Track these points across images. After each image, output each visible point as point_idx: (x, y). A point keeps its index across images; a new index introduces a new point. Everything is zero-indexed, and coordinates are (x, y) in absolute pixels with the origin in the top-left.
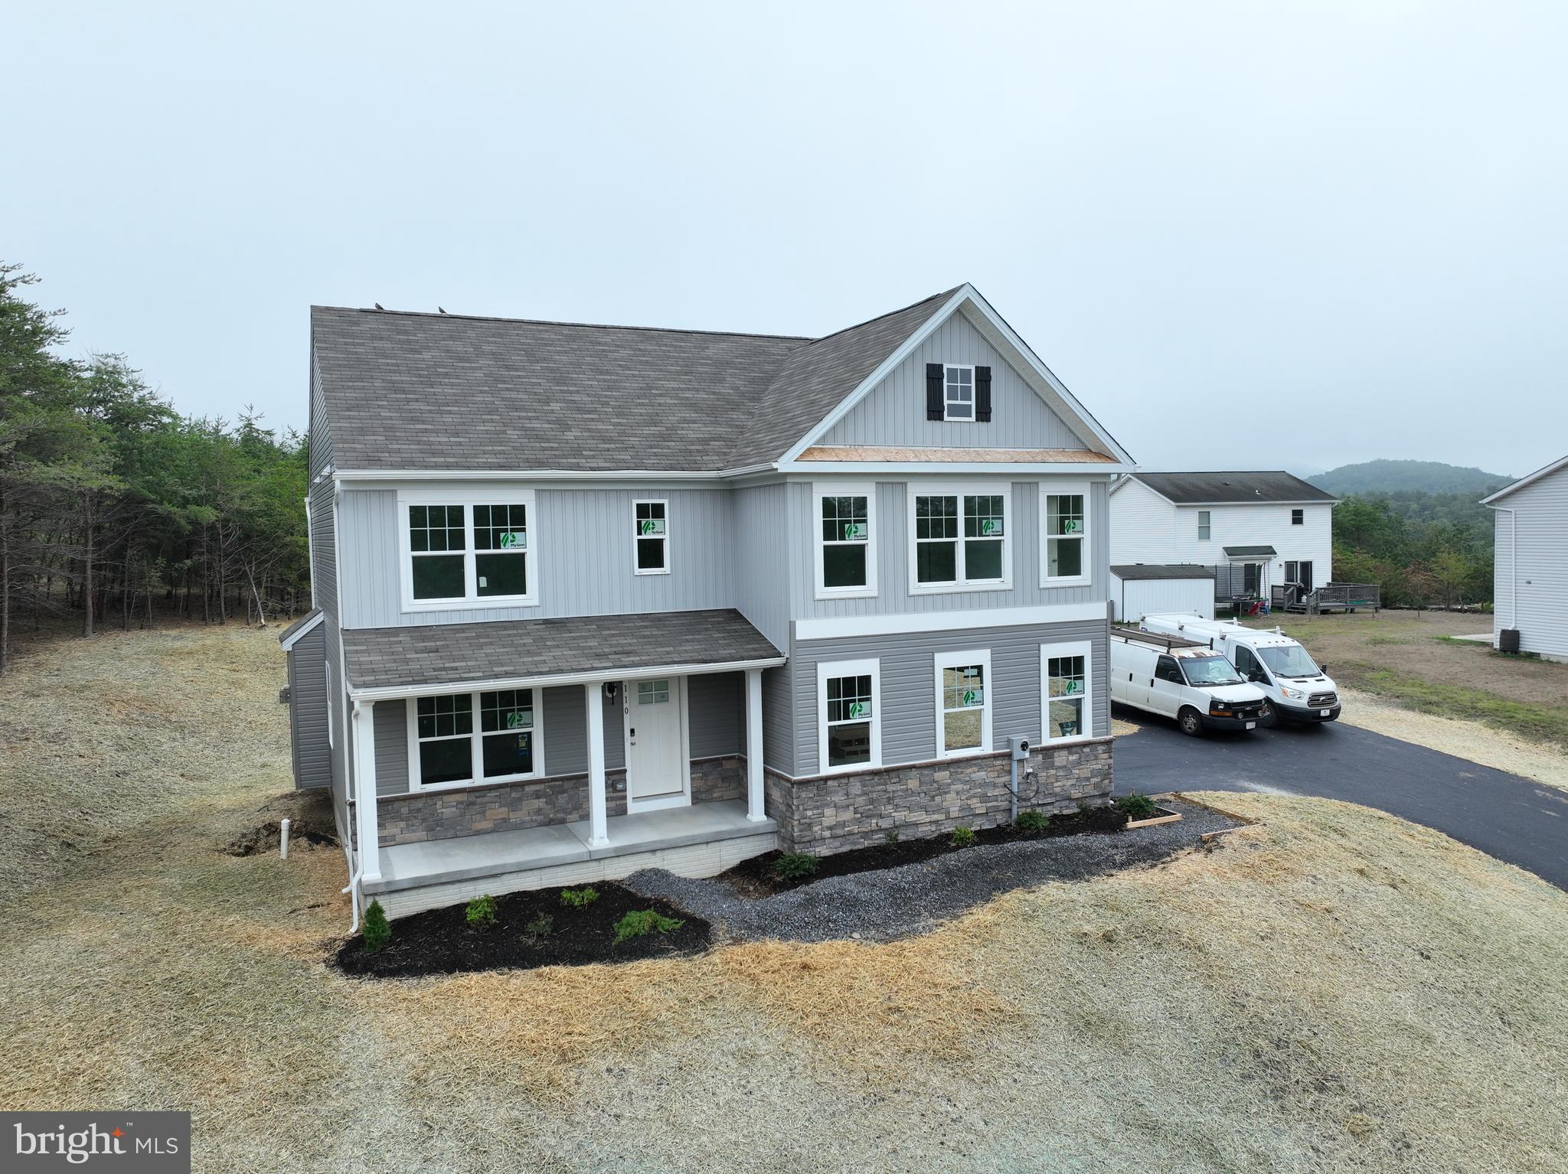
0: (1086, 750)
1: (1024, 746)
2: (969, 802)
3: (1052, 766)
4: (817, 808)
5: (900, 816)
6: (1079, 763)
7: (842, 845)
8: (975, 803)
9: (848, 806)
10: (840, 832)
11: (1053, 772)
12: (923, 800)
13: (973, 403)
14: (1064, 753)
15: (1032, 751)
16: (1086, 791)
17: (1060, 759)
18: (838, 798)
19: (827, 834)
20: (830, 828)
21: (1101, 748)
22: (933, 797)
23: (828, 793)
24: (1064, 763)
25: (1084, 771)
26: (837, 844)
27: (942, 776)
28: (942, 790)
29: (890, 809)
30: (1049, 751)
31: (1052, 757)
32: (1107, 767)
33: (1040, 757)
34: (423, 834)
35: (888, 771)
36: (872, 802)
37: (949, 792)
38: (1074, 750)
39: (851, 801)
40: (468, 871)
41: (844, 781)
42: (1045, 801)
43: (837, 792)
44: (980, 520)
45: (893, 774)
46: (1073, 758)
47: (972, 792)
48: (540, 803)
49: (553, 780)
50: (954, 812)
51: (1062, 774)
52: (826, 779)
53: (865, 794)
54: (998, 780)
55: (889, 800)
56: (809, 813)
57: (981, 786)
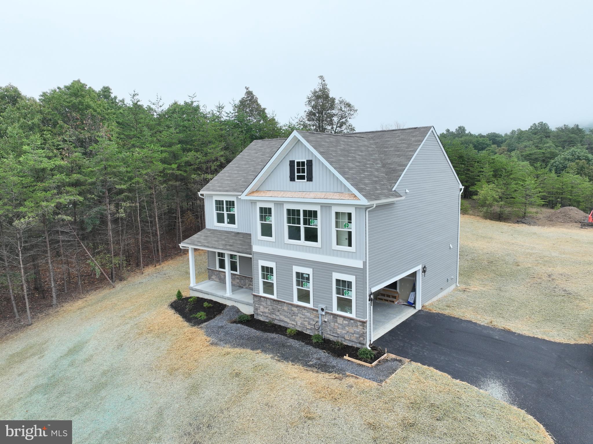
0: (352, 321)
1: (322, 310)
2: (304, 322)
3: (336, 322)
4: (259, 304)
5: (282, 317)
6: (348, 325)
7: (266, 319)
8: (306, 323)
9: (267, 308)
10: (264, 314)
11: (337, 325)
12: (289, 316)
13: (306, 174)
14: (342, 319)
15: (326, 313)
16: (352, 338)
17: (340, 320)
18: (264, 304)
19: (261, 314)
20: (262, 312)
21: (359, 324)
22: (292, 316)
23: (262, 301)
24: (341, 323)
25: (352, 330)
26: (265, 318)
27: (295, 309)
28: (294, 314)
29: (278, 314)
30: (335, 316)
31: (337, 318)
32: (362, 332)
33: (332, 316)
34: (218, 280)
35: (278, 301)
36: (273, 309)
37: (298, 316)
38: (346, 319)
39: (267, 306)
40: (203, 291)
41: (266, 299)
42: (333, 335)
43: (264, 302)
44: (309, 219)
45: (280, 303)
46: (346, 322)
47: (305, 319)
48: (238, 281)
49: (241, 276)
50: (299, 323)
51: (340, 327)
52: (261, 297)
53: (271, 306)
54: (314, 319)
55: (279, 311)
56: (257, 305)
57: (308, 318)
